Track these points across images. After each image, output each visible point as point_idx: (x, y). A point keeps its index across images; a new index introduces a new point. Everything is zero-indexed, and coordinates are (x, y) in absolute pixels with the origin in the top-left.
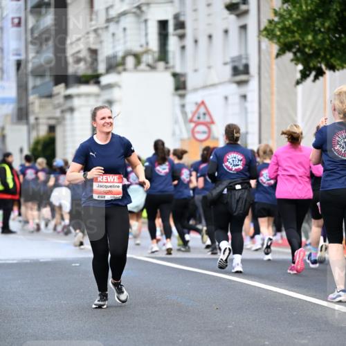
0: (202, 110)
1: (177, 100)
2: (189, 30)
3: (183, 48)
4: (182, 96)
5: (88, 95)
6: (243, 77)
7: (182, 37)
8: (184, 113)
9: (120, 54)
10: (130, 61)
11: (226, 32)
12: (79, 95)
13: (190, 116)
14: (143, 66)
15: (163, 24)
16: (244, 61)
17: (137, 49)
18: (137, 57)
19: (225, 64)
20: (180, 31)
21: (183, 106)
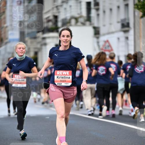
0: (107, 44)
1: (95, 40)
2: (101, 7)
3: (98, 15)
4: (98, 38)
5: (53, 37)
6: (126, 29)
7: (98, 10)
8: (99, 46)
9: (68, 18)
10: (73, 21)
11: (118, 7)
12: (49, 37)
13: (101, 47)
14: (79, 24)
15: (89, 4)
16: (127, 21)
17: (77, 16)
18: (77, 19)
19: (118, 22)
20: (97, 7)
21: (98, 42)
